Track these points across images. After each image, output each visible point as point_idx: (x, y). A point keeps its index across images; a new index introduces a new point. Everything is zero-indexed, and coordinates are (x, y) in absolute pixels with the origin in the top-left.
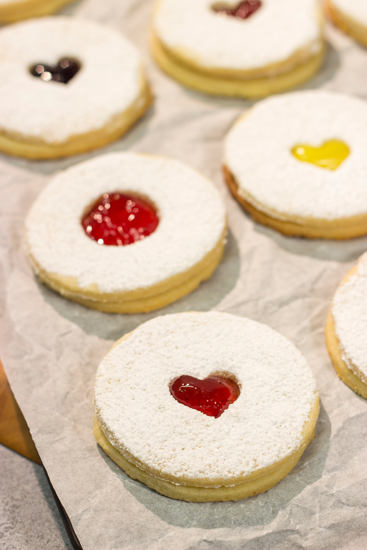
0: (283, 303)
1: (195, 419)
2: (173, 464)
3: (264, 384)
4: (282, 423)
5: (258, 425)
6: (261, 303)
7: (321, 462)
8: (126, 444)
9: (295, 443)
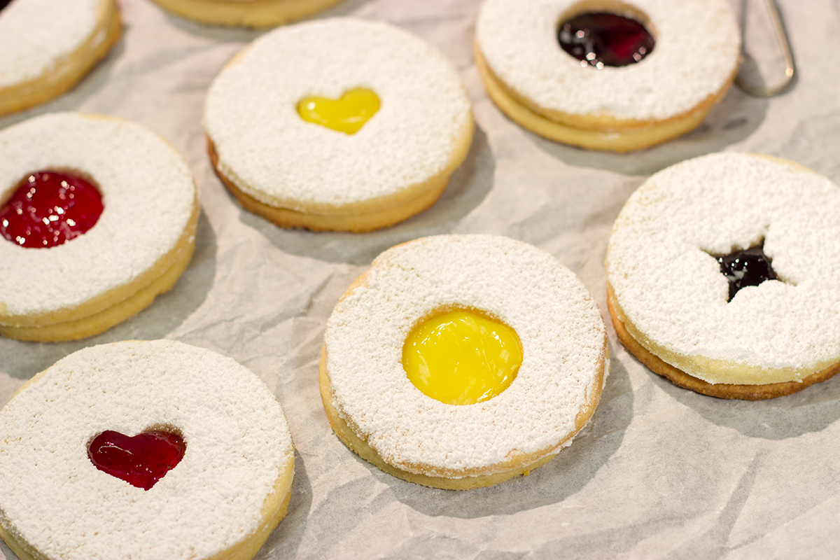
0: (266, 325)
1: (117, 491)
2: (80, 554)
3: (218, 441)
4: (234, 497)
5: (202, 500)
6: (237, 325)
7: (292, 549)
8: (19, 527)
9: (251, 525)
